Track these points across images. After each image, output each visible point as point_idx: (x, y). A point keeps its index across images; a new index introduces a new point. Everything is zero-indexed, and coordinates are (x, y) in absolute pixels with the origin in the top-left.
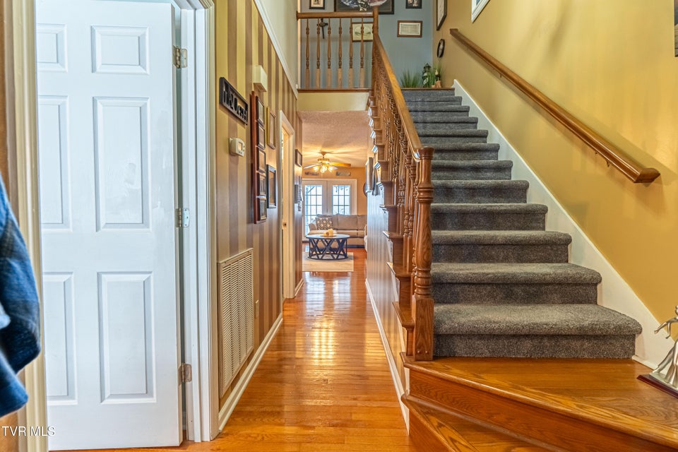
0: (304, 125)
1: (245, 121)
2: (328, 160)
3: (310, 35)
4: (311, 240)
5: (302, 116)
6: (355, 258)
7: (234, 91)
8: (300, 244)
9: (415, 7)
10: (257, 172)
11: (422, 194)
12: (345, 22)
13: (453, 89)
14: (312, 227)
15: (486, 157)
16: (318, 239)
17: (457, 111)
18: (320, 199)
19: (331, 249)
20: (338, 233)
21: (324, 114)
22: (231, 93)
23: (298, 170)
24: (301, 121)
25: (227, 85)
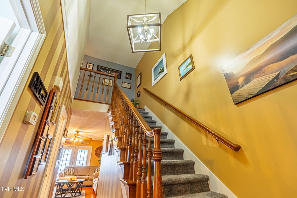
0: (72, 116)
1: (43, 103)
2: (80, 135)
3: (85, 77)
4: (59, 184)
5: (72, 111)
6: (86, 194)
7: (41, 83)
8: (53, 186)
9: (129, 79)
10: (40, 137)
11: (156, 155)
12: (102, 77)
13: (144, 109)
14: (61, 175)
15: (163, 138)
16: (64, 184)
17: (148, 118)
18: (69, 157)
19: (72, 190)
20: (77, 178)
21: (86, 112)
22: (39, 84)
23: (64, 140)
24: (71, 113)
25: (38, 77)
